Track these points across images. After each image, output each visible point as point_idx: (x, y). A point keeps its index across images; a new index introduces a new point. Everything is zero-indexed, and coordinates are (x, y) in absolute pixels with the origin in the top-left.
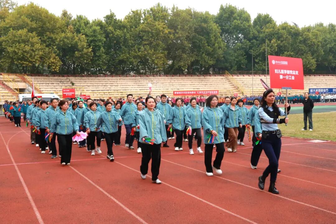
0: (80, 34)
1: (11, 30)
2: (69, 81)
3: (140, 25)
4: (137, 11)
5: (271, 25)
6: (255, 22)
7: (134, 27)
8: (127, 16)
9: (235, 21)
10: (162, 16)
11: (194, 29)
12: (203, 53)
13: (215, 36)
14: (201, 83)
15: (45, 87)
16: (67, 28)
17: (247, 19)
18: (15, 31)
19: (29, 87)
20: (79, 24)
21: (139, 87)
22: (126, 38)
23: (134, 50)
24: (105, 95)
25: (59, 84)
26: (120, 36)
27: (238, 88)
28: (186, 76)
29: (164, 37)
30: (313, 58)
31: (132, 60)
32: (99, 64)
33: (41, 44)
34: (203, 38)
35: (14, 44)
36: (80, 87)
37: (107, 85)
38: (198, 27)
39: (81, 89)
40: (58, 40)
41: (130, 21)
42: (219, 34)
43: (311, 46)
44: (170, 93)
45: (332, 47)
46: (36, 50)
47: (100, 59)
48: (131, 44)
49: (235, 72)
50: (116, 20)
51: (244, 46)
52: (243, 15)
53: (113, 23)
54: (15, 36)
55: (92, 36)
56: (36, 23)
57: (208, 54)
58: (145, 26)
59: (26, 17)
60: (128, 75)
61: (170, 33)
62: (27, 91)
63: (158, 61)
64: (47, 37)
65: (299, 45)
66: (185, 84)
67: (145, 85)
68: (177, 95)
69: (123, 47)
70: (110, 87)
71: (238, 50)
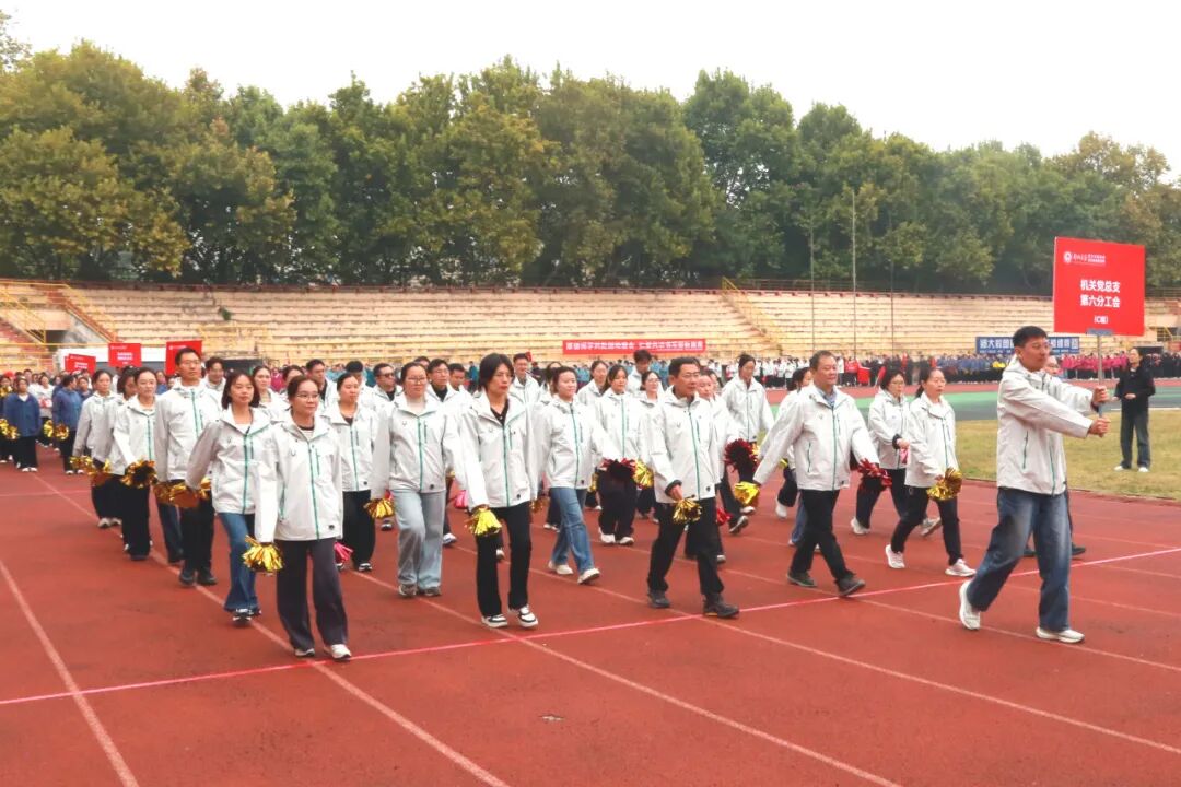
0: (250, 147)
1: (17, 131)
2: (213, 306)
4: (438, 79)
6: (804, 126)
7: (430, 129)
8: (403, 93)
9: (747, 122)
10: (521, 99)
11: (624, 142)
12: (654, 218)
13: (690, 165)
14: (645, 316)
15: (131, 325)
16: (208, 129)
17: (782, 116)
18: (30, 136)
19: (76, 324)
20: (247, 117)
21: (449, 328)
22: (405, 163)
23: (433, 204)
24: (337, 351)
25: (178, 314)
26: (386, 158)
27: (765, 331)
29: (530, 163)
30: (982, 246)
31: (424, 236)
32: (315, 248)
33: (118, 181)
34: (652, 170)
35: (25, 179)
36: (254, 326)
37: (341, 318)
38: (638, 134)
39: (255, 333)
40: (179, 166)
41: (413, 109)
43: (976, 208)
44: (552, 348)
45: (1034, 215)
46: (103, 198)
47: (321, 232)
48: (420, 186)
49: (749, 281)
50: (369, 105)
51: (777, 203)
52: (770, 107)
53: (360, 114)
54: (29, 152)
55: (292, 156)
56: (100, 108)
57: (672, 223)
58: (469, 127)
59: (69, 89)
61: (548, 152)
62: (70, 340)
63: (509, 243)
64: (140, 156)
65: (940, 204)
66: (595, 317)
67: (468, 321)
68: (573, 352)
69: (396, 194)
70: (352, 326)
71: (756, 212)
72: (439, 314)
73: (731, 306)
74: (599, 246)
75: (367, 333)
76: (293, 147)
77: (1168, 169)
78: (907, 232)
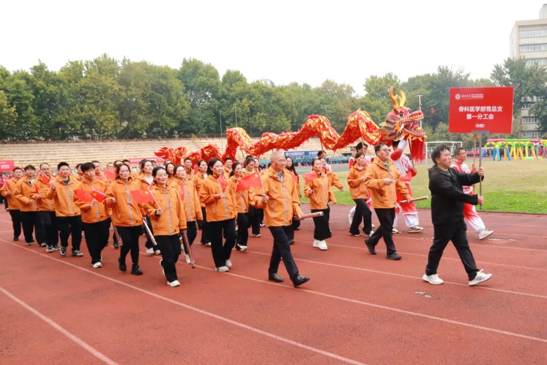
3: (82, 80)
4: (77, 62)
5: (241, 83)
6: (225, 79)
7: (73, 82)
8: (63, 67)
9: (201, 77)
10: (109, 70)
11: (150, 86)
12: (163, 114)
13: (176, 94)
17: (214, 75)
21: (85, 156)
22: (63, 95)
23: (76, 110)
26: (55, 93)
28: (144, 140)
29: (114, 94)
30: (288, 120)
31: (73, 122)
32: (27, 127)
34: (162, 96)
37: (40, 153)
38: (156, 83)
41: (67, 74)
42: (181, 92)
43: (284, 107)
45: (306, 109)
47: (29, 121)
49: (204, 135)
50: (47, 72)
51: (213, 106)
52: (210, 71)
53: (43, 76)
55: (14, 92)
57: (170, 115)
60: (69, 141)
61: (121, 90)
63: (107, 124)
65: (272, 106)
66: (143, 150)
69: (60, 106)
70: (45, 156)
71: (205, 110)
72: (82, 151)
73: (195, 144)
74: (143, 124)
75: (52, 158)
76: (15, 89)
77: (354, 92)
78: (260, 116)
